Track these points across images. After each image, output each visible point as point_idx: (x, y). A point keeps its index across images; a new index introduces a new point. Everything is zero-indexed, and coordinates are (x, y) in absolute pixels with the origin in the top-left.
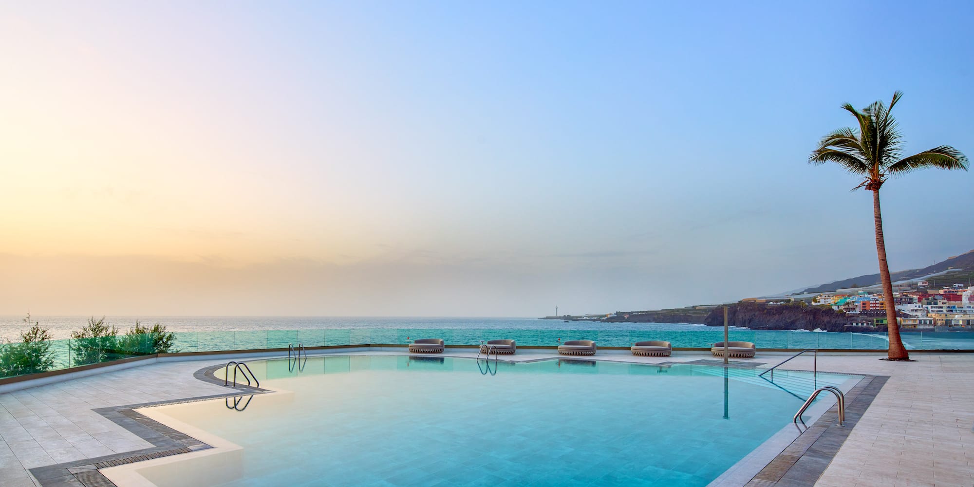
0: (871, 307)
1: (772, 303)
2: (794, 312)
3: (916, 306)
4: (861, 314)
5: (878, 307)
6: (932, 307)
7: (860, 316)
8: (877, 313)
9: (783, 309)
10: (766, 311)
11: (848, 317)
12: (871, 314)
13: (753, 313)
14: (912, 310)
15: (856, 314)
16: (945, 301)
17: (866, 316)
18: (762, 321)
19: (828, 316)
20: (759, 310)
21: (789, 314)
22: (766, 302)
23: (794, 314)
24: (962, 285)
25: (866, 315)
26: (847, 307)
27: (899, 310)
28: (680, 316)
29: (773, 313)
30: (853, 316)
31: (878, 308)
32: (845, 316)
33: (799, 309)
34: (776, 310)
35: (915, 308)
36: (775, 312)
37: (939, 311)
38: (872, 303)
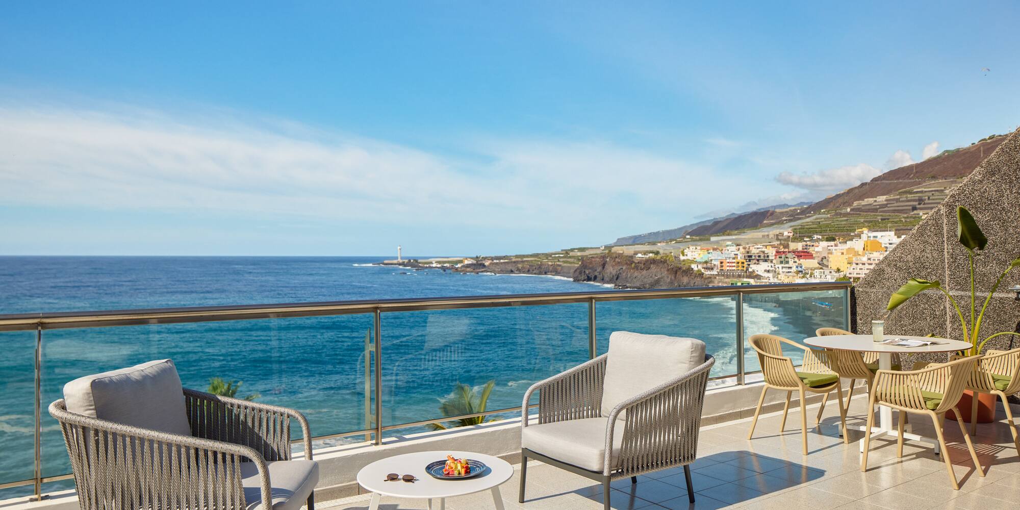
0: (728, 266)
1: (640, 255)
2: (660, 267)
3: (768, 266)
4: (718, 275)
5: (734, 266)
6: (783, 268)
7: (717, 277)
8: (733, 274)
9: (651, 263)
10: (633, 265)
11: (706, 279)
12: (727, 275)
13: (621, 267)
14: (765, 271)
15: (714, 275)
16: (796, 259)
17: (723, 278)
18: (630, 277)
19: (687, 276)
20: (627, 264)
21: (656, 270)
22: (634, 254)
23: (661, 270)
24: (820, 237)
25: (723, 275)
26: (705, 265)
27: (754, 271)
28: (548, 265)
29: (641, 267)
30: (711, 278)
31: (734, 268)
32: (702, 277)
33: (666, 264)
34: (644, 264)
35: (768, 269)
36: (643, 267)
37: (789, 272)
38: (728, 262)
